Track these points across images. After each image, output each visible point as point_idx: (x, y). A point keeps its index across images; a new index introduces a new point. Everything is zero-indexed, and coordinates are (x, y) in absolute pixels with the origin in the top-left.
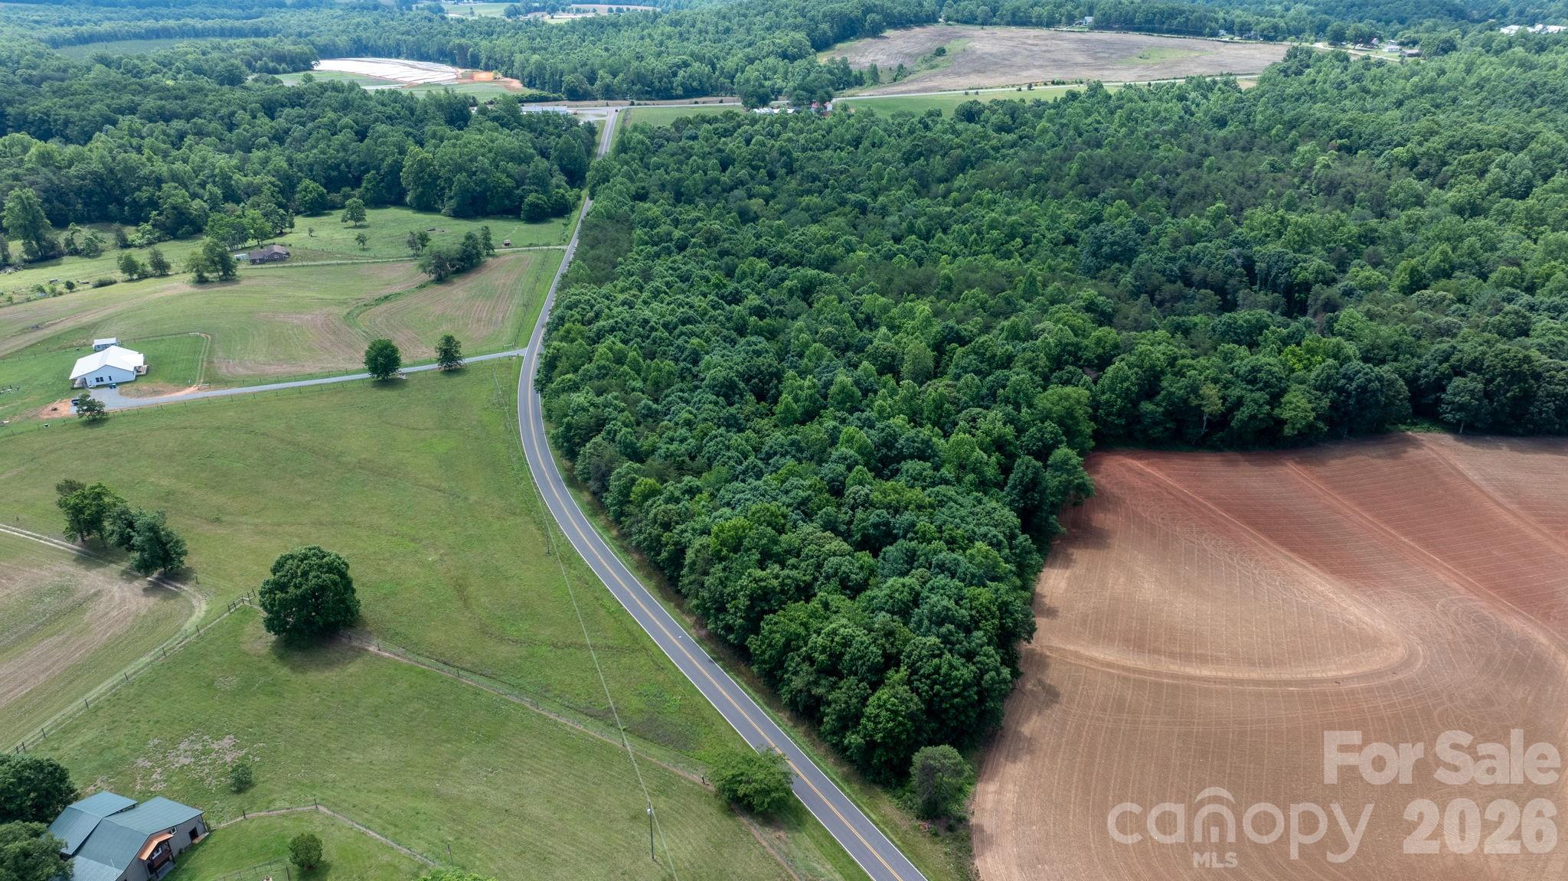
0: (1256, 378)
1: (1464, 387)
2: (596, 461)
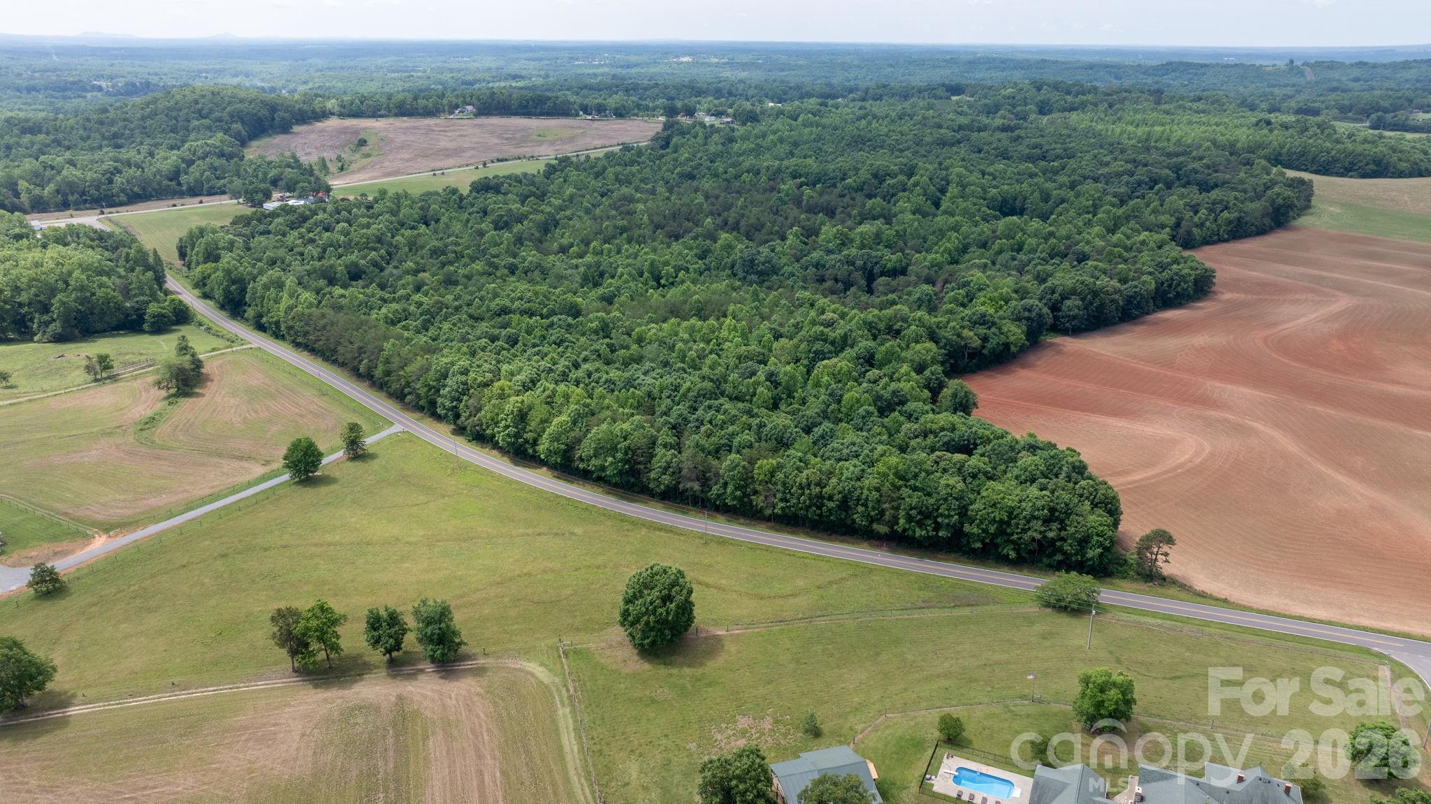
0: (984, 321)
1: (1072, 305)
2: (687, 466)
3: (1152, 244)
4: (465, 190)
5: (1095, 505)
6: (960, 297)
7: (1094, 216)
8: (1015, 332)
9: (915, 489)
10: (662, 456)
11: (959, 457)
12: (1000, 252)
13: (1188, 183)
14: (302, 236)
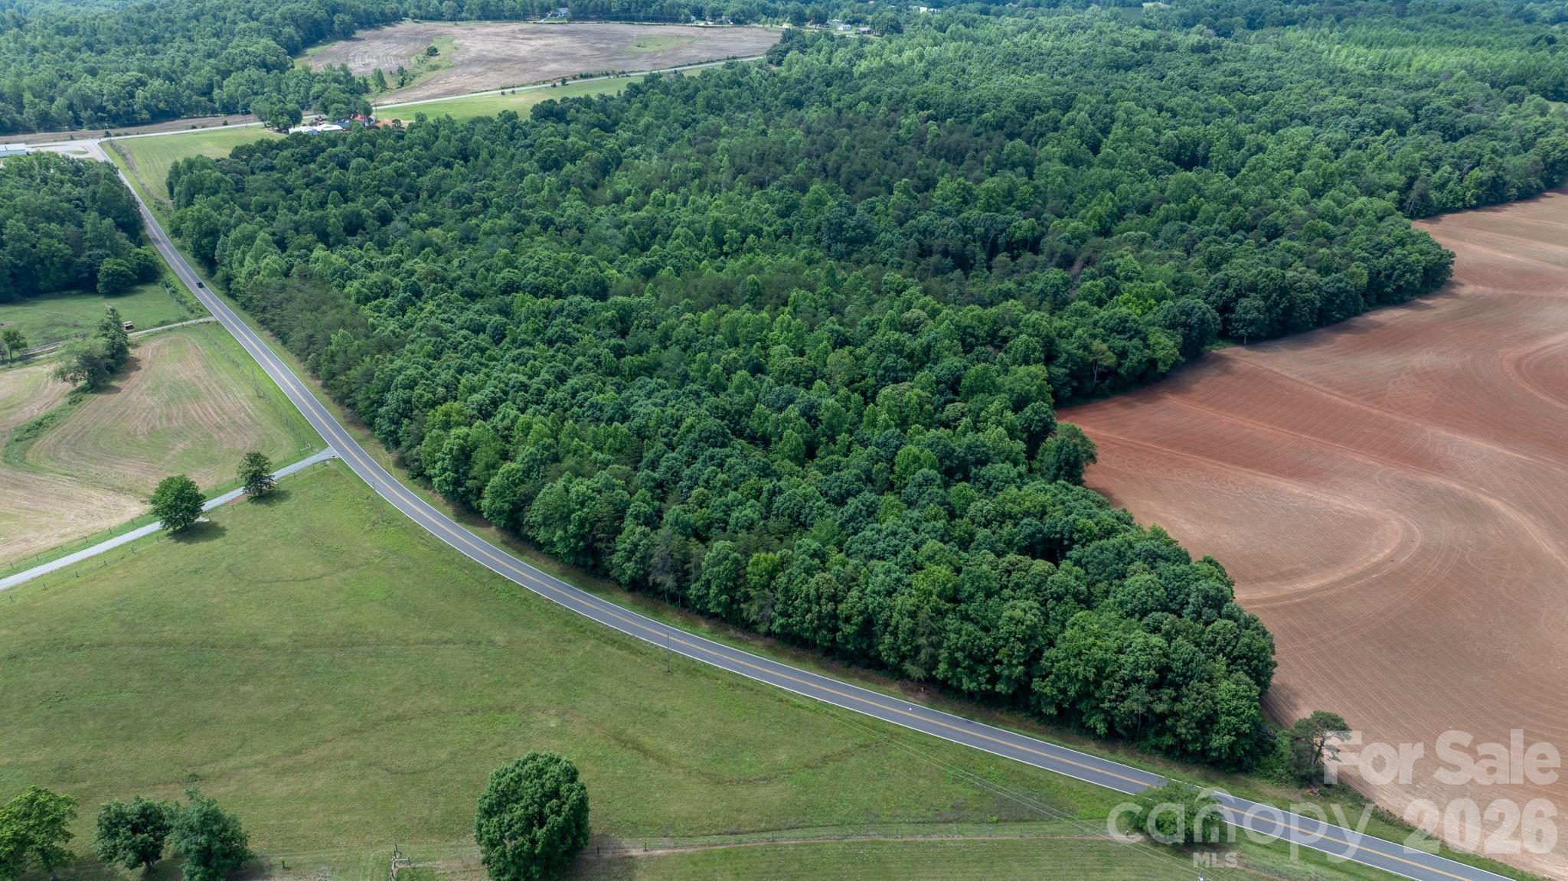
0: (1124, 328)
1: (1250, 306)
2: (658, 552)
3: (1370, 216)
4: (525, 116)
5: (1233, 660)
6: (1097, 291)
7: (1296, 173)
8: (1165, 345)
9: (965, 617)
10: (632, 531)
11: (1041, 565)
12: (1165, 221)
13: (1429, 127)
14: (307, 174)
